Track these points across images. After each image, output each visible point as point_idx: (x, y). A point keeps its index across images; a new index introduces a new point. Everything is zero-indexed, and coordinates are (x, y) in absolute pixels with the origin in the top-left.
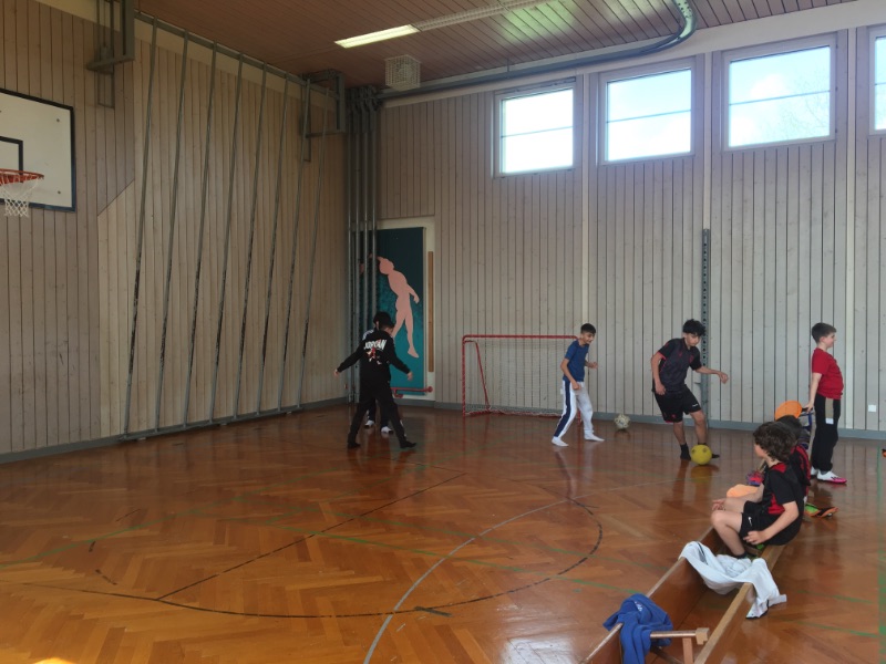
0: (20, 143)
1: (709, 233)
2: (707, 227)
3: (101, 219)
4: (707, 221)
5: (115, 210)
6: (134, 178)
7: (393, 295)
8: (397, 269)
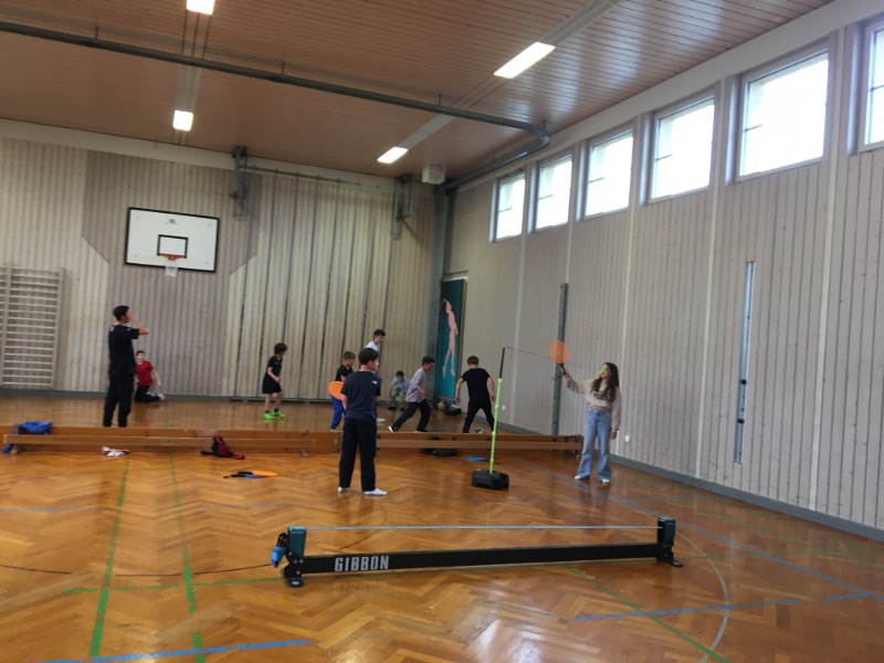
0: (186, 239)
1: (566, 286)
2: (567, 281)
3: (233, 276)
4: (567, 276)
5: (241, 270)
6: (256, 254)
7: (449, 329)
8: (452, 310)
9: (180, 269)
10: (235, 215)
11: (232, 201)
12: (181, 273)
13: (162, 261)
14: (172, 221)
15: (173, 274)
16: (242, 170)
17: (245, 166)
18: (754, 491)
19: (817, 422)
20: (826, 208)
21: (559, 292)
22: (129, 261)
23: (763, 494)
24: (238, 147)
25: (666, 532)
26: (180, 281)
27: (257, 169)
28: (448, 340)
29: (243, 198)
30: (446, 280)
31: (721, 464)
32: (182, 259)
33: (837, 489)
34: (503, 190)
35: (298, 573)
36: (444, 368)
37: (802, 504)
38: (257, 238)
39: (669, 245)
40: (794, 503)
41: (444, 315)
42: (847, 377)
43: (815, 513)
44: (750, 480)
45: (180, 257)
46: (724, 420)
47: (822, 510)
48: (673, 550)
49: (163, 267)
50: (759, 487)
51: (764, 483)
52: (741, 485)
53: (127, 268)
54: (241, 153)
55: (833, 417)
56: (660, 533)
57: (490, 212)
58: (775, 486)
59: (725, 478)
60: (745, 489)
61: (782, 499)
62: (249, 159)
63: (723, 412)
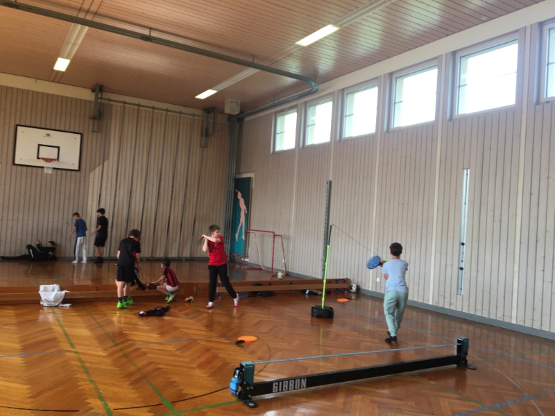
0: (59, 148)
1: (331, 182)
2: (331, 180)
3: (92, 174)
4: (331, 176)
5: (98, 170)
6: (108, 158)
7: (240, 209)
8: (242, 197)
9: (54, 168)
10: (93, 131)
11: (91, 121)
12: (55, 171)
13: (41, 163)
14: (48, 135)
15: (50, 172)
16: (99, 101)
17: (101, 98)
18: (472, 312)
19: (516, 269)
20: (520, 136)
21: (325, 187)
22: (16, 163)
23: (479, 314)
24: (97, 85)
25: (462, 347)
26: (54, 176)
27: (110, 100)
28: (240, 217)
29: (100, 119)
30: (238, 177)
31: (447, 295)
32: (56, 162)
33: (531, 310)
34: (279, 120)
35: (250, 396)
36: (237, 235)
37: (507, 320)
38: (109, 148)
39: (406, 157)
40: (501, 320)
41: (236, 201)
42: (537, 241)
43: (517, 325)
44: (469, 306)
45: (55, 160)
46: (449, 268)
47: (521, 323)
48: (467, 358)
49: (43, 167)
50: (475, 310)
51: (479, 307)
52: (462, 308)
53: (14, 167)
54: (99, 89)
55: (527, 266)
56: (459, 348)
57: (269, 133)
58: (487, 309)
59: (450, 304)
60: (465, 311)
61: (493, 317)
62: (104, 93)
63: (449, 262)
